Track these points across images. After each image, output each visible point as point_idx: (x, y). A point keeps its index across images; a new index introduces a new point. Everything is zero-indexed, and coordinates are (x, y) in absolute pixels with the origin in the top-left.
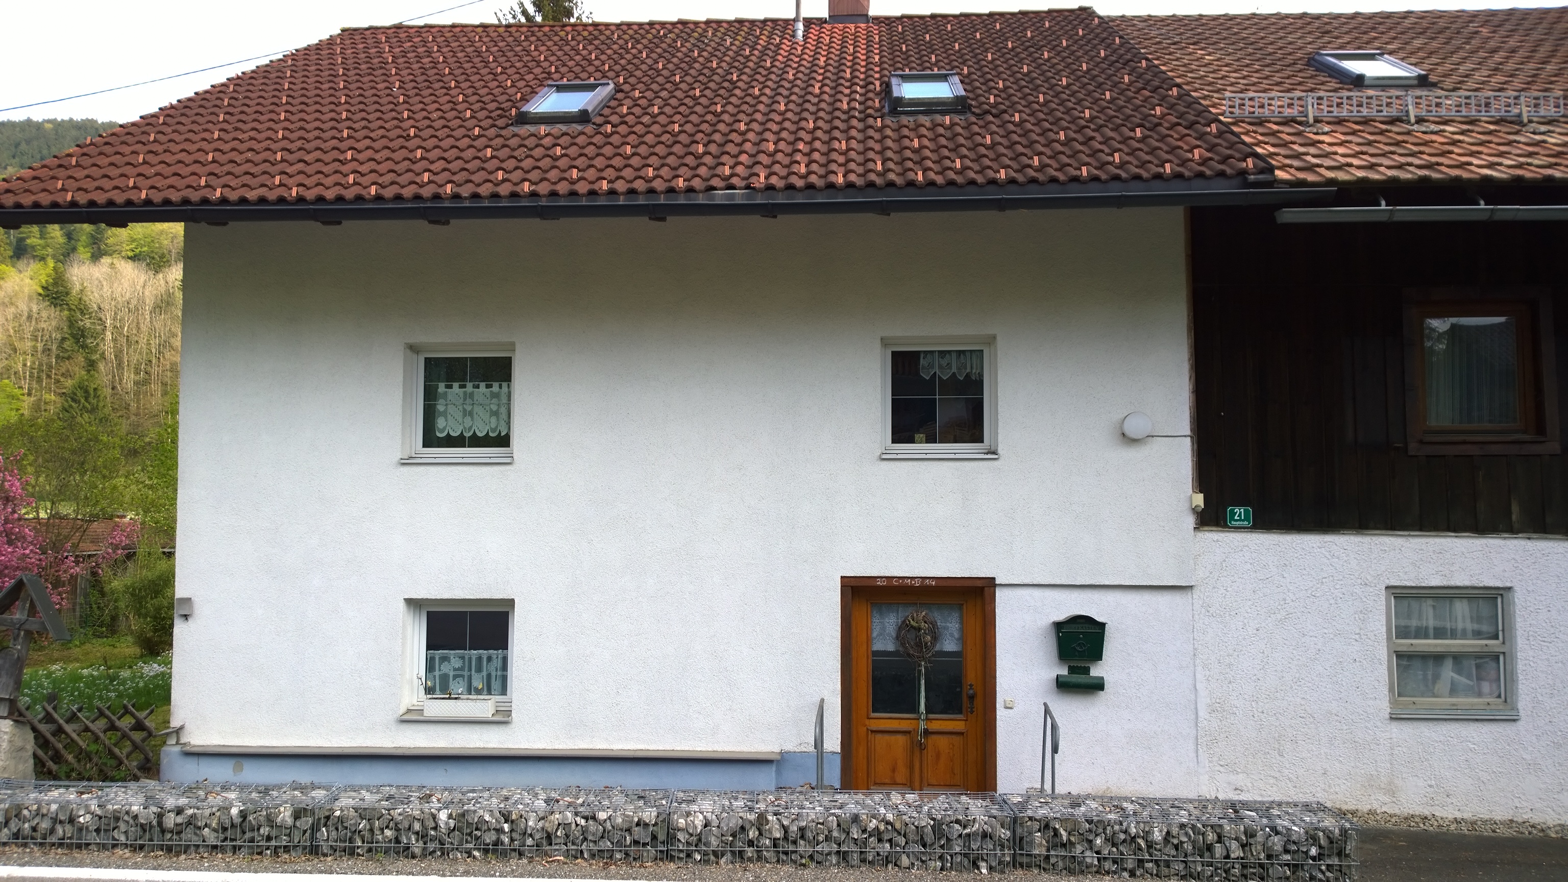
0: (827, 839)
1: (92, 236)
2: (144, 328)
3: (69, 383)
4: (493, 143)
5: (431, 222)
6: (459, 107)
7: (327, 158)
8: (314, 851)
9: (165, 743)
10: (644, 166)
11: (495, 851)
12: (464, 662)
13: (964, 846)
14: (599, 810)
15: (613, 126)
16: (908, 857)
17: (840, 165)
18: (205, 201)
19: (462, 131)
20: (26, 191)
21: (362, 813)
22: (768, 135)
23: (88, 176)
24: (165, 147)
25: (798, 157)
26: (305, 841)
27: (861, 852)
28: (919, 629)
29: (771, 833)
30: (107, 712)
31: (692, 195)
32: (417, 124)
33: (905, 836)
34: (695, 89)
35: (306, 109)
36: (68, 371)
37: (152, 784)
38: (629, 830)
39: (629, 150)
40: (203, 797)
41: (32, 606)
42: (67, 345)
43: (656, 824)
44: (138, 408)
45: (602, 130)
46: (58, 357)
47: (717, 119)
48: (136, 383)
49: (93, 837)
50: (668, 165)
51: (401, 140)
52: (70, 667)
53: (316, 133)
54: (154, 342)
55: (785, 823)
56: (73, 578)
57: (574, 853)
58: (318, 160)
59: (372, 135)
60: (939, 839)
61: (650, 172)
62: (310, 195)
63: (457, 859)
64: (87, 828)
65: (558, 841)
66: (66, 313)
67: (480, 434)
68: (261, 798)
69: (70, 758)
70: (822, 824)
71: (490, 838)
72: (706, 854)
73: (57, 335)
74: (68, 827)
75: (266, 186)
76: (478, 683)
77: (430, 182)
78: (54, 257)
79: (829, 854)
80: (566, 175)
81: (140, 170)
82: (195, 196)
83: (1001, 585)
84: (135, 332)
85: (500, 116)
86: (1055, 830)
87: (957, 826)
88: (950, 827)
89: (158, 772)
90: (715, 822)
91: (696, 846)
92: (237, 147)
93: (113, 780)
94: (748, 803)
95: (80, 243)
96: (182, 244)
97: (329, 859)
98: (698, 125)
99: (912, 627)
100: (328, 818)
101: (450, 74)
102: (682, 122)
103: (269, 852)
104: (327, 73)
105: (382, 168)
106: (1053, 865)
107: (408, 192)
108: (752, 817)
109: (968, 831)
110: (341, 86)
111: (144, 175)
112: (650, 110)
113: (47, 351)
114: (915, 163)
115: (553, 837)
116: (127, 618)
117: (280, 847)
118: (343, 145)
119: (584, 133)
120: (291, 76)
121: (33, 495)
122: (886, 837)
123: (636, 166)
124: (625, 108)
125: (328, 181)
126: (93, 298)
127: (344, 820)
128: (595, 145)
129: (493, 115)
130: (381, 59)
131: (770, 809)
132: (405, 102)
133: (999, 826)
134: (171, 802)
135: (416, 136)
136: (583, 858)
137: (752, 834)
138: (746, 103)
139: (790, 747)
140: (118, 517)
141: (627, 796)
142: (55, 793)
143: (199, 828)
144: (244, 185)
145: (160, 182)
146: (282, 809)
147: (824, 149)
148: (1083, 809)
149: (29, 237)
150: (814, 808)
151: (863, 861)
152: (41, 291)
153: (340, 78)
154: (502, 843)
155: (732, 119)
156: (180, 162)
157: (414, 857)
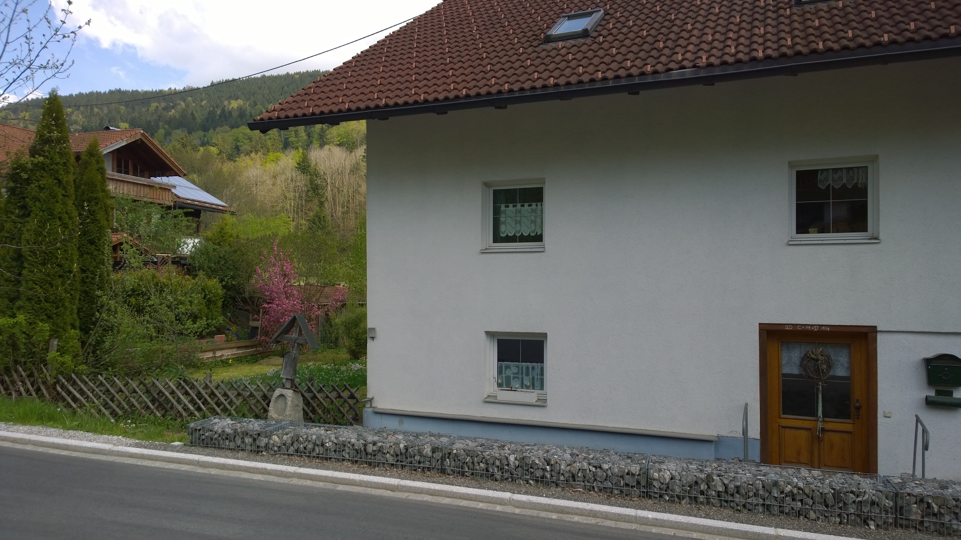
0: (755, 495)
1: (320, 135)
2: (345, 183)
3: (311, 214)
4: (531, 56)
5: (496, 108)
6: (510, 37)
7: (439, 76)
8: (443, 471)
9: (365, 406)
10: (624, 60)
11: (542, 482)
12: (519, 369)
13: (857, 509)
14: (603, 463)
15: (603, 37)
16: (815, 512)
17: (760, 44)
18: (377, 107)
19: (513, 51)
20: (291, 109)
21: (468, 453)
22: (707, 30)
23: (319, 98)
24: (356, 79)
25: (729, 42)
26: (438, 466)
27: (780, 506)
28: (817, 360)
29: (716, 487)
30: (337, 388)
31: (657, 75)
32: (487, 50)
33: (812, 498)
34: (656, 6)
35: (427, 49)
36: (311, 208)
37: (359, 428)
38: (622, 477)
39: (614, 51)
40: (386, 437)
41: (300, 330)
42: (310, 194)
43: (639, 475)
44: (344, 226)
45: (597, 40)
46: (306, 200)
47: (672, 24)
48: (343, 213)
49: (332, 455)
50: (640, 58)
51: (479, 60)
52: (317, 364)
53: (433, 62)
54: (351, 191)
55: (726, 482)
56: (317, 317)
57: (588, 487)
58: (434, 78)
59: (462, 60)
60: (838, 503)
61: (629, 63)
62: (431, 98)
63: (521, 484)
64: (330, 449)
65: (579, 479)
66: (309, 176)
67: (525, 234)
68: (415, 439)
69: (320, 411)
70: (752, 485)
71: (539, 473)
72: (672, 496)
73: (305, 189)
74: (321, 448)
75: (407, 95)
76: (527, 382)
77: (496, 84)
78: (302, 147)
79: (757, 505)
80: (576, 71)
81: (344, 92)
82: (372, 104)
83: (881, 331)
84: (341, 185)
85: (535, 40)
86: (928, 504)
87: (852, 495)
88: (846, 495)
89: (362, 422)
90: (678, 477)
91: (666, 491)
92: (392, 75)
93: (340, 424)
94: (699, 467)
95: (314, 139)
96: (366, 132)
97: (451, 477)
98: (659, 30)
99: (812, 358)
100: (450, 454)
101: (504, 18)
102: (648, 29)
103: (420, 470)
104: (437, 27)
105: (469, 78)
106: (926, 528)
107: (483, 91)
108: (703, 476)
109: (860, 499)
110: (445, 33)
111: (346, 95)
112: (627, 24)
113: (300, 197)
114: (816, 37)
115: (576, 477)
116: (343, 338)
117: (425, 468)
118: (447, 68)
119: (585, 44)
120: (418, 31)
121: (297, 273)
122: (798, 498)
123: (619, 61)
124: (611, 24)
125: (440, 89)
126: (322, 168)
127: (458, 456)
128: (593, 50)
129: (530, 39)
130: (466, 15)
131: (715, 472)
132: (480, 38)
133: (884, 498)
134: (370, 438)
135: (487, 57)
136: (594, 491)
137: (703, 487)
138: (691, 11)
139: (724, 433)
140: (337, 285)
141: (620, 455)
142: (314, 430)
143: (385, 454)
144: (396, 96)
145: (354, 98)
146: (426, 447)
147: (748, 35)
148: (950, 490)
149: (290, 137)
150: (745, 474)
151: (782, 512)
152: (297, 166)
153: (444, 29)
154: (546, 478)
155: (682, 23)
156: (364, 86)
157: (496, 480)
